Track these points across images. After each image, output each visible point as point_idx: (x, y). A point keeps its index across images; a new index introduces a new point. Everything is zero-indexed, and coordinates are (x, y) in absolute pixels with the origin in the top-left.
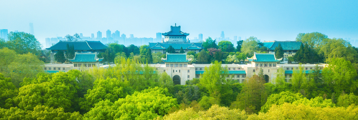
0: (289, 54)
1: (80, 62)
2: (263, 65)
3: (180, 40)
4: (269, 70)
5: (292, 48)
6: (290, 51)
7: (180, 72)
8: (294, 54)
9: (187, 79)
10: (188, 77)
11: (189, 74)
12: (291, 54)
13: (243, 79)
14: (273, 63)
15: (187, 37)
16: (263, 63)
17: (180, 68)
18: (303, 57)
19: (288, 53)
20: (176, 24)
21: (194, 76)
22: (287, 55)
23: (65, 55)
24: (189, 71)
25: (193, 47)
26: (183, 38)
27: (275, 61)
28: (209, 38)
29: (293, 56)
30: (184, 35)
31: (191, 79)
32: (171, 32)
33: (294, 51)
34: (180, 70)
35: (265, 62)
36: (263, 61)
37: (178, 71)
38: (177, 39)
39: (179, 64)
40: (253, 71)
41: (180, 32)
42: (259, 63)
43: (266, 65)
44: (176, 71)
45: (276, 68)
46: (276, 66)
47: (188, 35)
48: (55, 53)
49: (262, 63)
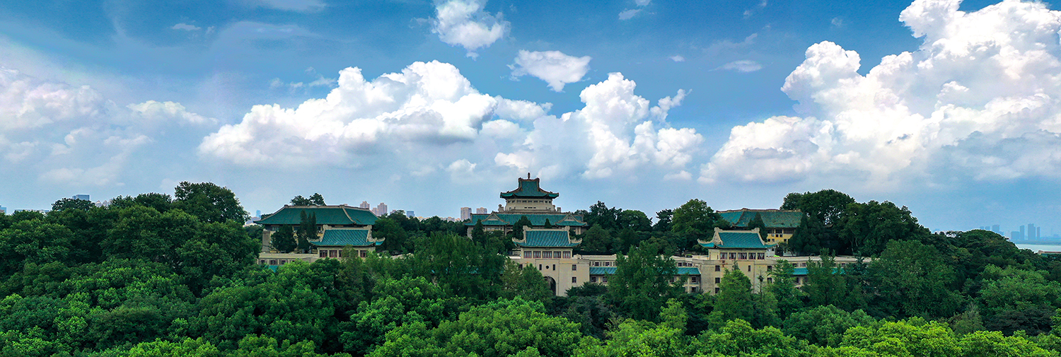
0: (777, 236)
1: (334, 247)
2: (737, 256)
3: (541, 206)
4: (749, 266)
5: (783, 224)
6: (779, 231)
7: (554, 269)
8: (788, 236)
9: (570, 285)
10: (574, 280)
11: (574, 274)
12: (781, 236)
13: (694, 286)
14: (757, 252)
15: (554, 202)
16: (737, 252)
17: (555, 262)
18: (808, 242)
19: (775, 235)
20: (529, 174)
21: (588, 279)
22: (773, 238)
23: (295, 235)
24: (574, 268)
25: (569, 222)
26: (546, 202)
27: (762, 247)
28: (599, 204)
29: (785, 240)
30: (550, 197)
31: (580, 284)
32: (520, 190)
33: (788, 230)
34: (554, 266)
35: (741, 249)
36: (737, 247)
37: (551, 267)
38: (533, 205)
39: (553, 250)
40: (715, 269)
41: (540, 190)
42: (728, 252)
43: (743, 257)
44: (547, 267)
45: (764, 263)
46: (763, 258)
47: (557, 195)
48: (272, 230)
49: (733, 252)
